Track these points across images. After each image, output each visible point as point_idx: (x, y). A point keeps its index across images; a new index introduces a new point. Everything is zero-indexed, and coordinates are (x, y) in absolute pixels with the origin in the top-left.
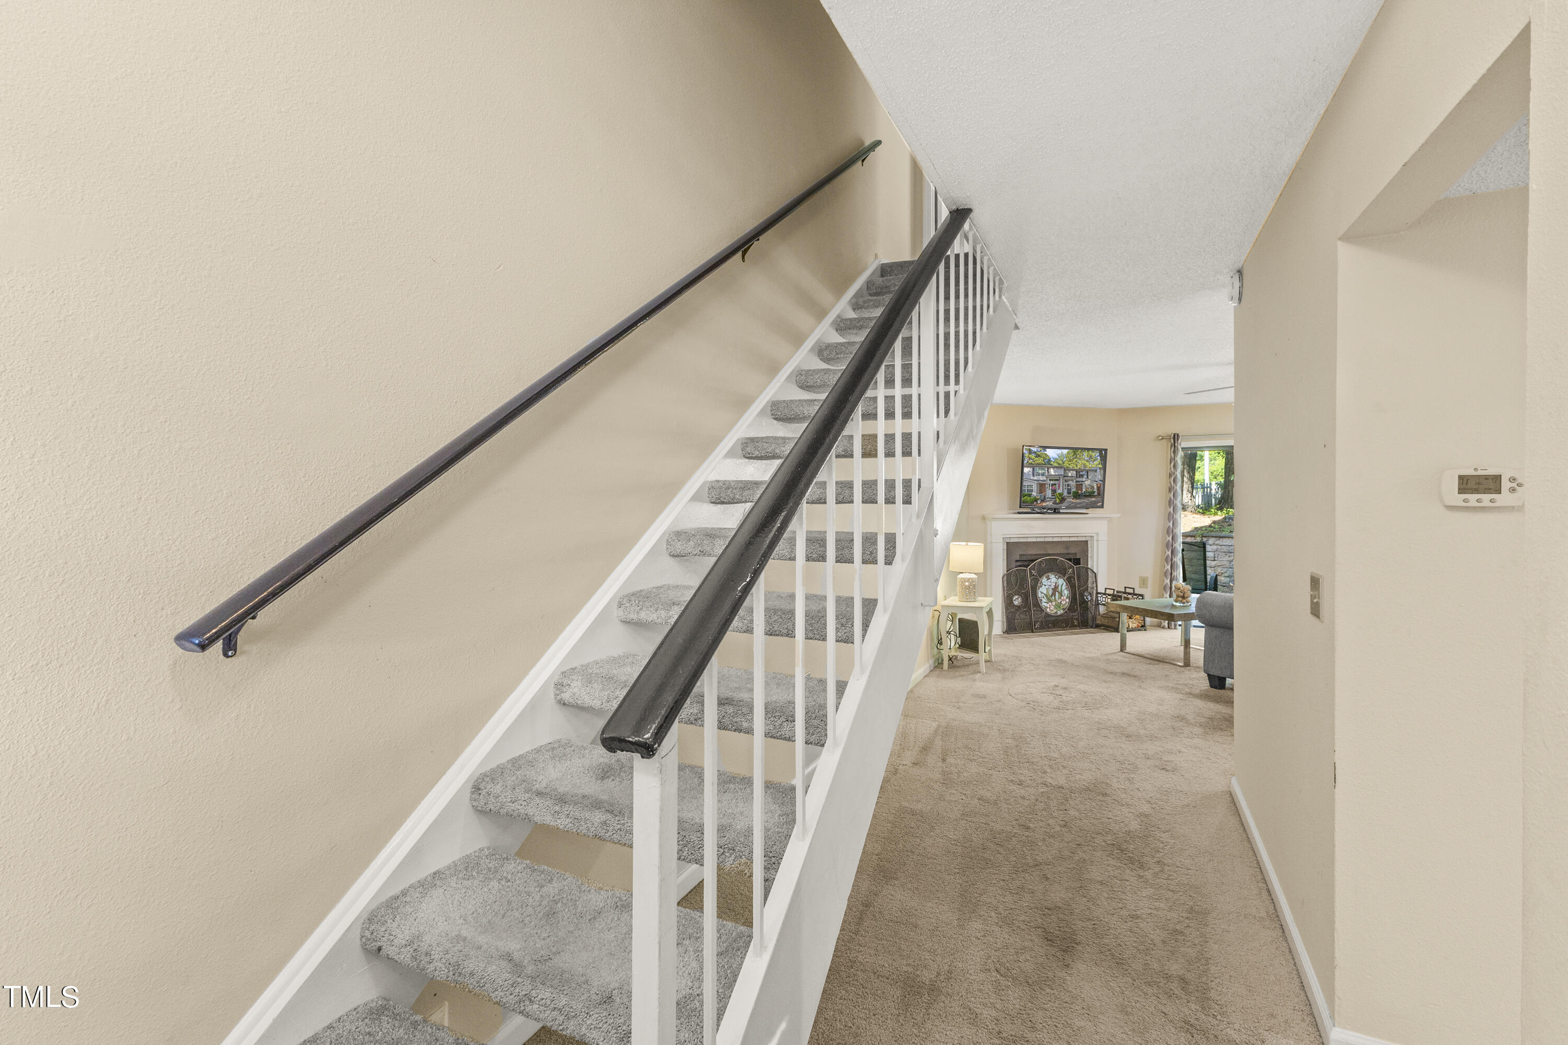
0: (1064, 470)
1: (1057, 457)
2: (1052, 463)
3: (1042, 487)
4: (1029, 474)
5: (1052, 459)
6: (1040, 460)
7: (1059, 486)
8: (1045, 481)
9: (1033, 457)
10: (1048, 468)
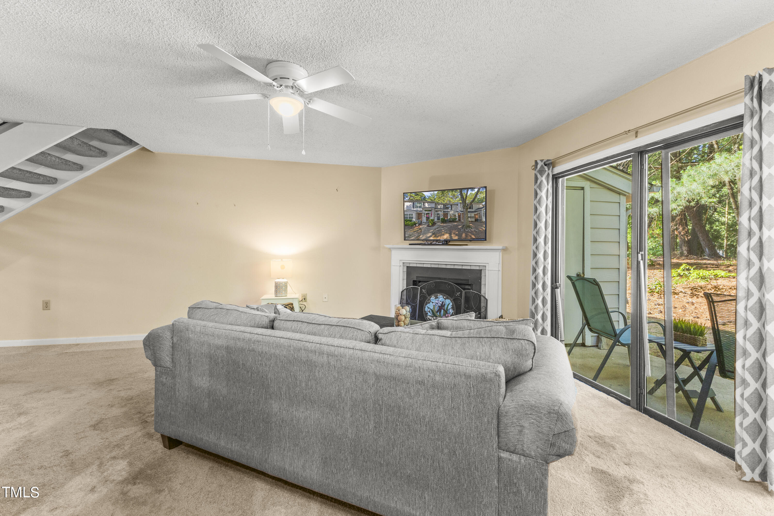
0: (435, 204)
1: (430, 195)
2: (427, 199)
3: (419, 215)
4: (410, 207)
5: (426, 197)
6: (418, 198)
7: (431, 215)
8: (422, 211)
9: (413, 195)
10: (424, 203)
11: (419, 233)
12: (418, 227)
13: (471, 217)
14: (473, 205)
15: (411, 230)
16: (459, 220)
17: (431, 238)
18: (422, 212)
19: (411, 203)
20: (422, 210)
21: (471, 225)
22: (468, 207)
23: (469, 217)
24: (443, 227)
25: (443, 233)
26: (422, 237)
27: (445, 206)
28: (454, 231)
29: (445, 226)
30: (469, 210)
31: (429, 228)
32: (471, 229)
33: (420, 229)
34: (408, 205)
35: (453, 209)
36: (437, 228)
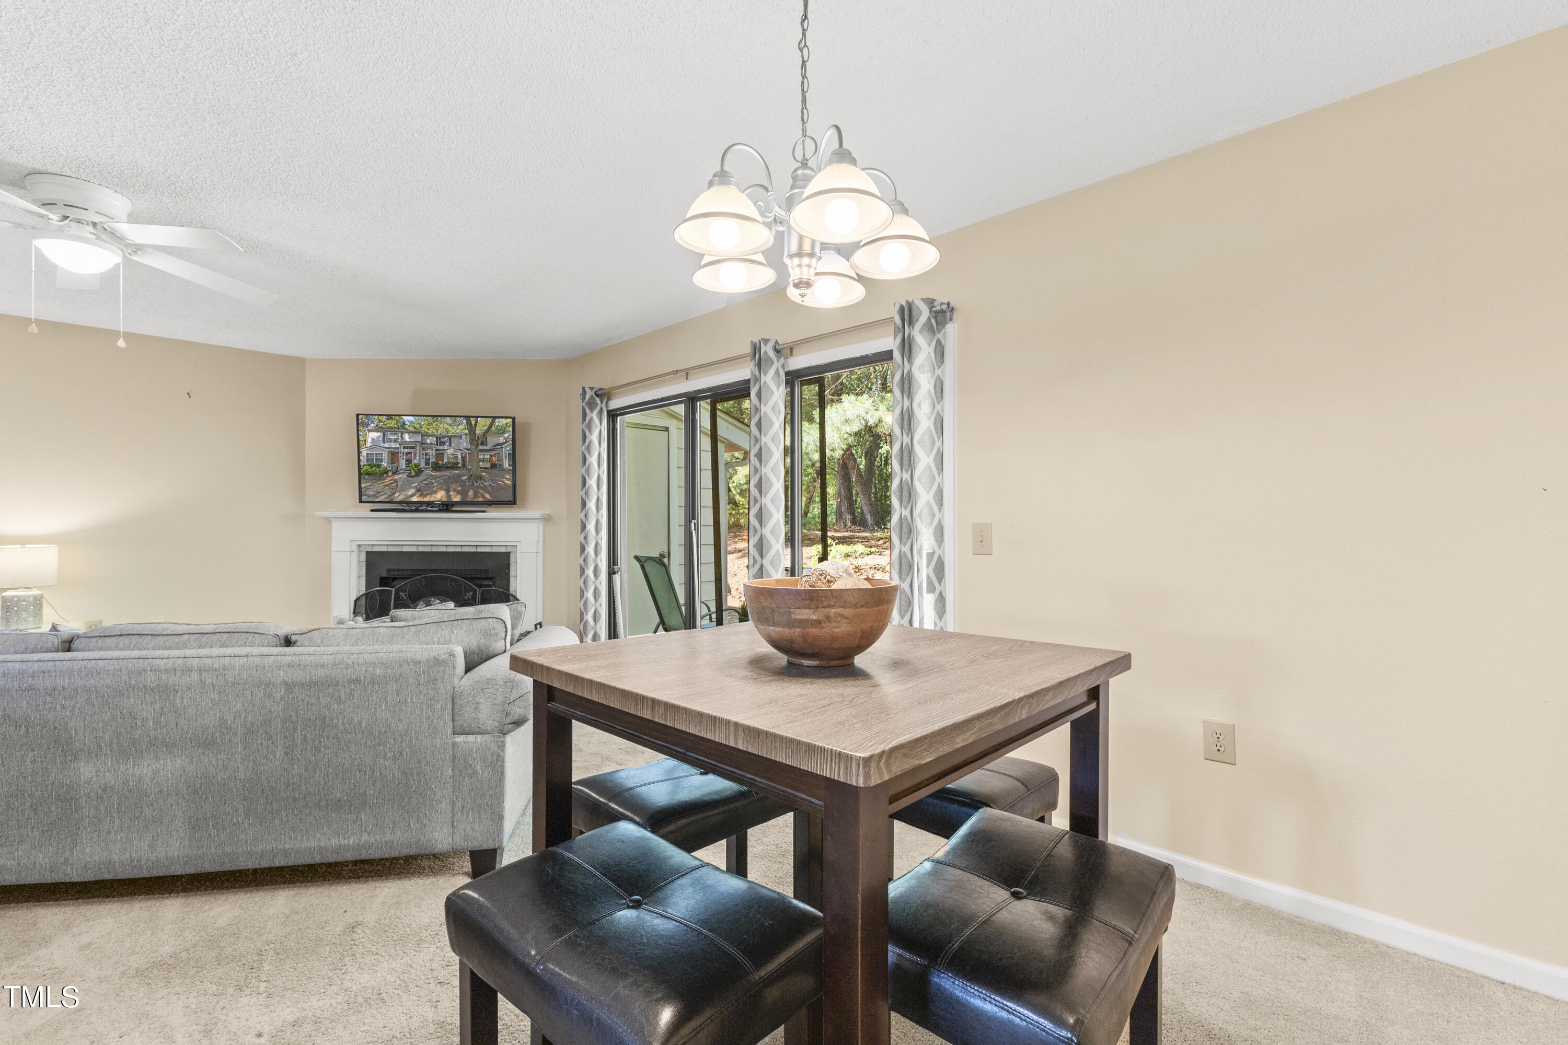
0: (422, 435)
2: (407, 427)
3: (394, 456)
4: (379, 440)
5: (407, 423)
6: (392, 423)
7: (415, 455)
8: (398, 448)
9: (384, 420)
10: (402, 434)
11: (393, 489)
12: (390, 478)
13: (483, 460)
14: (488, 439)
15: (379, 482)
16: (464, 465)
17: (415, 499)
18: (399, 450)
19: (379, 434)
20: (398, 446)
21: (484, 474)
22: (480, 442)
23: (480, 460)
24: (435, 477)
25: (434, 489)
26: (399, 497)
27: (440, 440)
28: (453, 486)
29: (440, 477)
30: (480, 447)
31: (411, 479)
32: (483, 482)
33: (396, 481)
34: (375, 438)
35: (452, 445)
36: (425, 480)
